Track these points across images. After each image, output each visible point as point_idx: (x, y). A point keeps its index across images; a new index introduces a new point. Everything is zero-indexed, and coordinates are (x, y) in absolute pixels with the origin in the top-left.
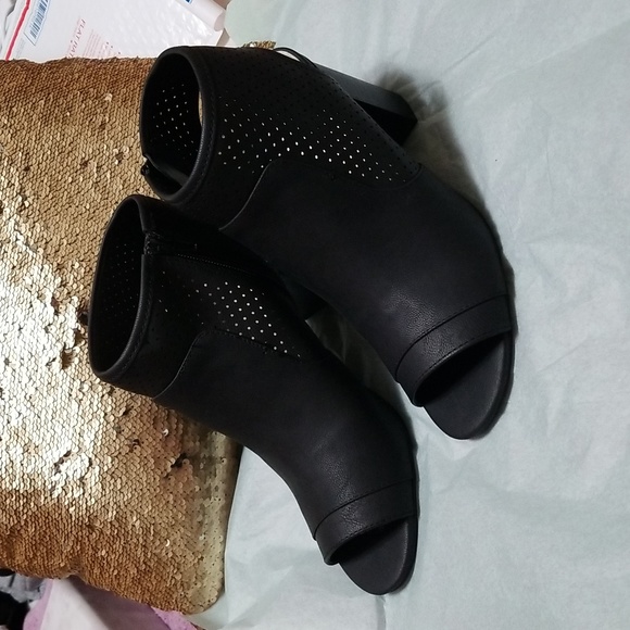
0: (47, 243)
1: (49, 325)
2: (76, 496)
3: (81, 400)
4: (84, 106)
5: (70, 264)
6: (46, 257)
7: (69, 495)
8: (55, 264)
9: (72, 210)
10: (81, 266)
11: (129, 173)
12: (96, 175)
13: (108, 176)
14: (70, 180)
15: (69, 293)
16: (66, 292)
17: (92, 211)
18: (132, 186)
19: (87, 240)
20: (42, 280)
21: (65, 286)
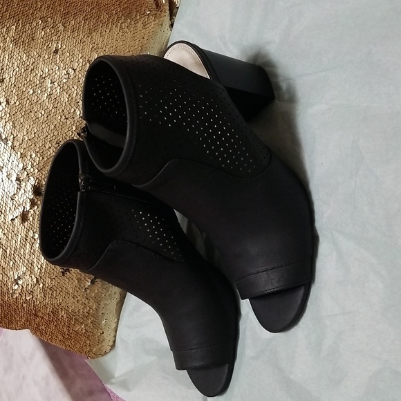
0: (14, 138)
1: (14, 195)
2: (28, 298)
3: (33, 244)
4: (43, 33)
5: (29, 154)
6: (13, 147)
7: (24, 298)
8: (19, 154)
9: (32, 114)
10: (37, 155)
11: (73, 89)
12: (49, 90)
13: (58, 91)
14: (32, 92)
15: (28, 174)
16: (26, 173)
17: (46, 116)
18: (74, 99)
19: (42, 138)
20: (10, 164)
21: (25, 169)
